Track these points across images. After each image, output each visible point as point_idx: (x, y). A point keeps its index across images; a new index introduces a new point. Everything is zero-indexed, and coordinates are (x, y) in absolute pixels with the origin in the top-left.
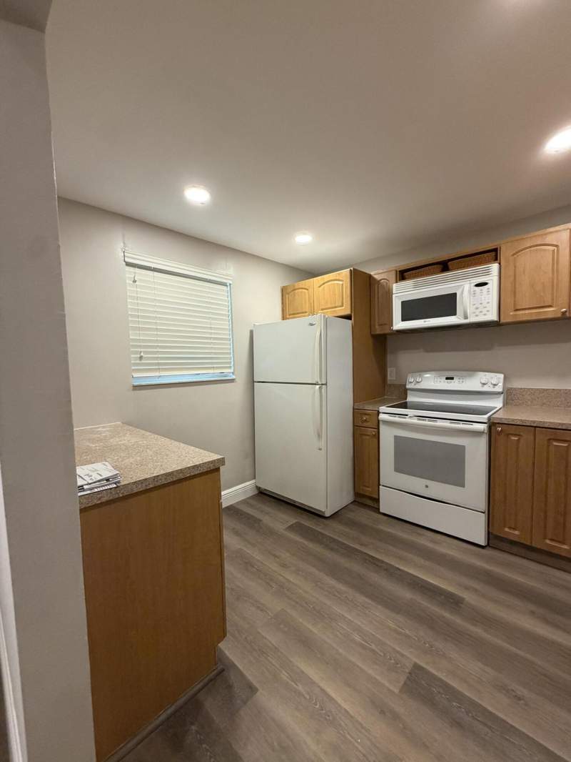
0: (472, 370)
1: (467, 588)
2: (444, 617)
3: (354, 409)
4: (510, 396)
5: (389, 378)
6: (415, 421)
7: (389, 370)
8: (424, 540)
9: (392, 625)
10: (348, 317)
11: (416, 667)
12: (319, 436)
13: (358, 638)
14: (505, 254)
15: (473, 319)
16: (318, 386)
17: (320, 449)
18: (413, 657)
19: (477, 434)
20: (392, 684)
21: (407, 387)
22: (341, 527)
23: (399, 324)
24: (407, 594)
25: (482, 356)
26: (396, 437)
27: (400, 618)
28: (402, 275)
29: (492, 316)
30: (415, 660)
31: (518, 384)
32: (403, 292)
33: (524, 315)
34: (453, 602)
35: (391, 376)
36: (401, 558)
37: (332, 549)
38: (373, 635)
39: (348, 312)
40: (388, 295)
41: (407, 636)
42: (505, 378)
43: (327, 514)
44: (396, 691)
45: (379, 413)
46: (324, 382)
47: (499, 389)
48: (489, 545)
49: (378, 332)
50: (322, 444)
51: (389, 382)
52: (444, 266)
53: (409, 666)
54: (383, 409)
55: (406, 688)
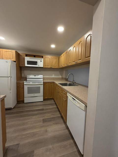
0: (38, 74)
1: (43, 107)
3: (17, 83)
4: (44, 78)
5: (22, 76)
6: (32, 83)
7: (22, 74)
8: (34, 104)
9: (37, 117)
10: (15, 62)
11: (43, 119)
12: (10, 90)
13: (33, 122)
14: (44, 57)
15: (40, 66)
16: (10, 78)
17: (11, 93)
18: (42, 119)
19: (42, 84)
20: (41, 123)
21: (27, 77)
22: (16, 109)
23: (26, 65)
24: (36, 112)
25: (40, 72)
26: (28, 87)
28: (27, 55)
29: (42, 66)
31: (45, 77)
32: (27, 59)
33: (46, 67)
34: (43, 110)
35: (23, 75)
36: (32, 108)
37: (18, 113)
38: (35, 120)
39: (15, 60)
40: (24, 59)
41: (40, 117)
42: (43, 76)
43: (12, 108)
45: (24, 83)
46: (11, 76)
47: (42, 77)
48: (44, 101)
49: (21, 66)
50: (11, 91)
51: (22, 77)
52: (35, 56)
53: (42, 120)
54: (25, 82)
55: (43, 122)
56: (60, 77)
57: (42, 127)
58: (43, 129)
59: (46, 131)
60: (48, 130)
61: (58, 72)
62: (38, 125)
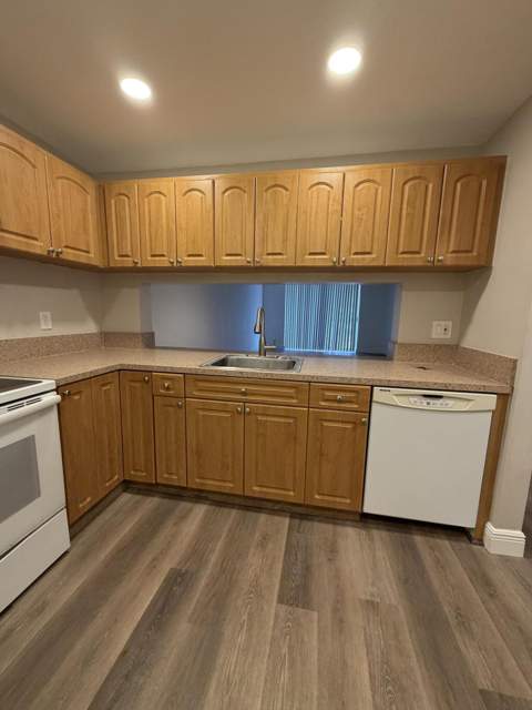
2: (207, 585)
13: (285, 677)
18: (272, 608)
20: (313, 624)
27: (228, 631)
30: (275, 603)
38: (269, 656)
41: (251, 616)
44: (315, 615)
53: (285, 607)
55: (307, 605)
56: (90, 327)
57: (341, 621)
58: (356, 619)
59: (371, 605)
60: (369, 598)
61: (72, 297)
62: (321, 640)
